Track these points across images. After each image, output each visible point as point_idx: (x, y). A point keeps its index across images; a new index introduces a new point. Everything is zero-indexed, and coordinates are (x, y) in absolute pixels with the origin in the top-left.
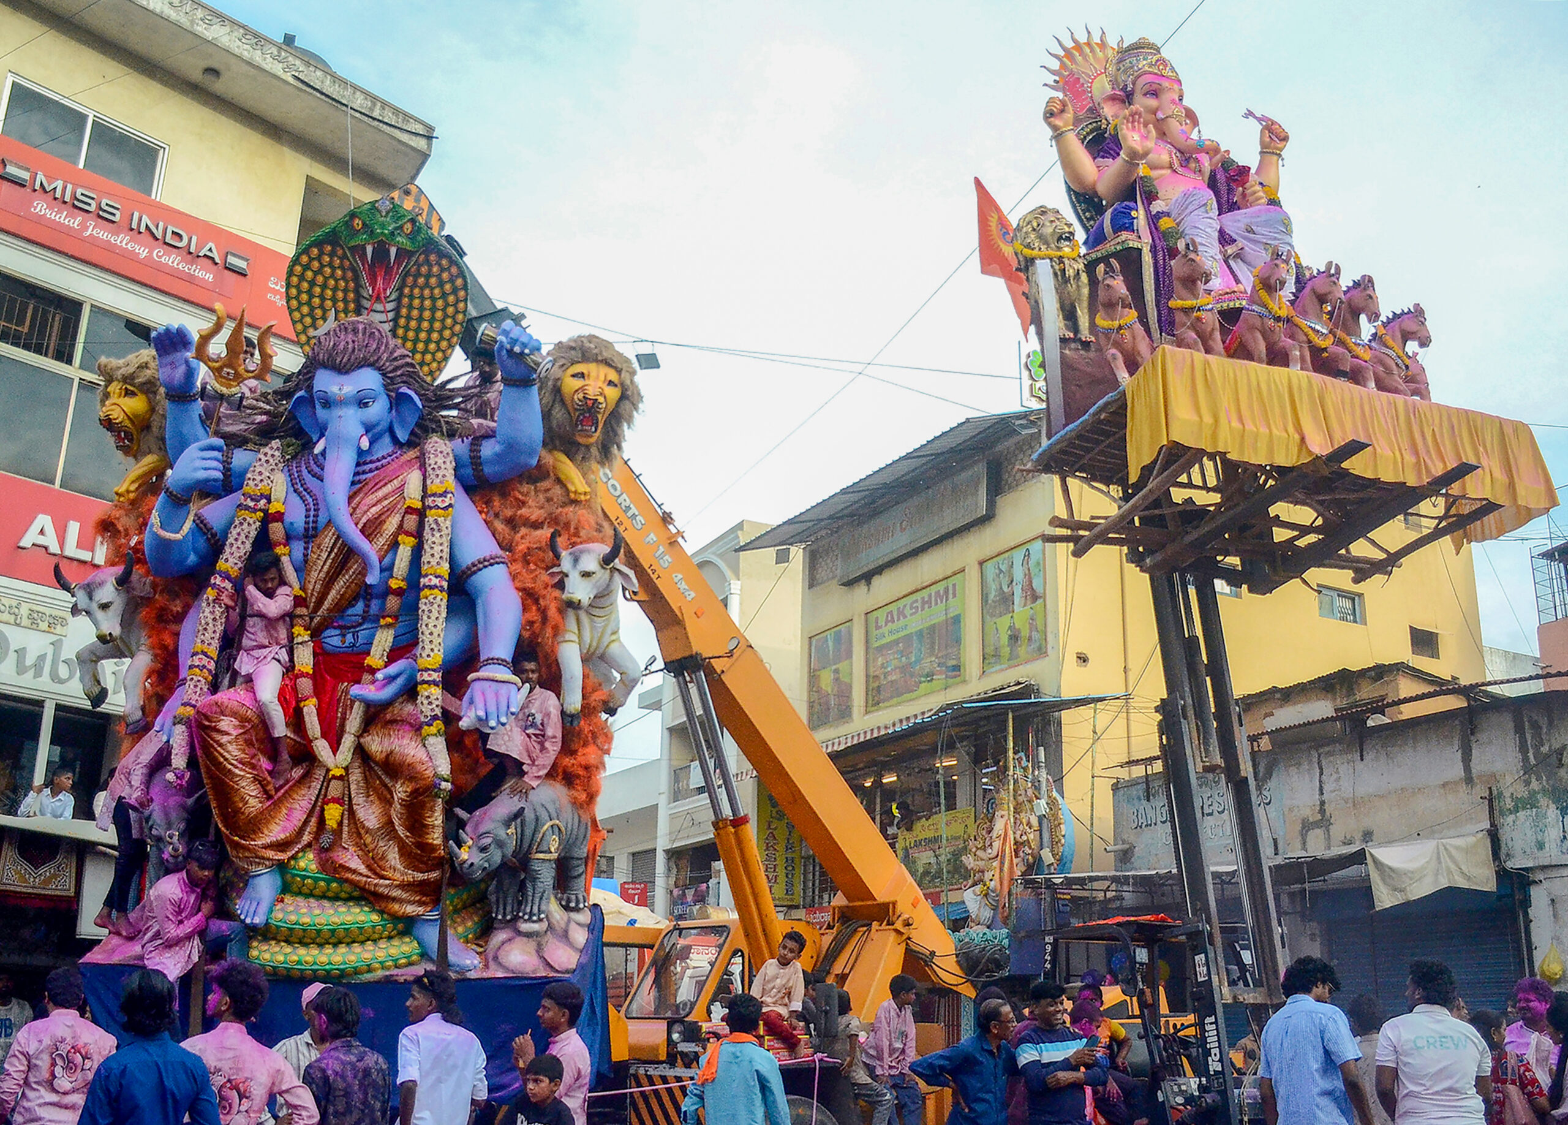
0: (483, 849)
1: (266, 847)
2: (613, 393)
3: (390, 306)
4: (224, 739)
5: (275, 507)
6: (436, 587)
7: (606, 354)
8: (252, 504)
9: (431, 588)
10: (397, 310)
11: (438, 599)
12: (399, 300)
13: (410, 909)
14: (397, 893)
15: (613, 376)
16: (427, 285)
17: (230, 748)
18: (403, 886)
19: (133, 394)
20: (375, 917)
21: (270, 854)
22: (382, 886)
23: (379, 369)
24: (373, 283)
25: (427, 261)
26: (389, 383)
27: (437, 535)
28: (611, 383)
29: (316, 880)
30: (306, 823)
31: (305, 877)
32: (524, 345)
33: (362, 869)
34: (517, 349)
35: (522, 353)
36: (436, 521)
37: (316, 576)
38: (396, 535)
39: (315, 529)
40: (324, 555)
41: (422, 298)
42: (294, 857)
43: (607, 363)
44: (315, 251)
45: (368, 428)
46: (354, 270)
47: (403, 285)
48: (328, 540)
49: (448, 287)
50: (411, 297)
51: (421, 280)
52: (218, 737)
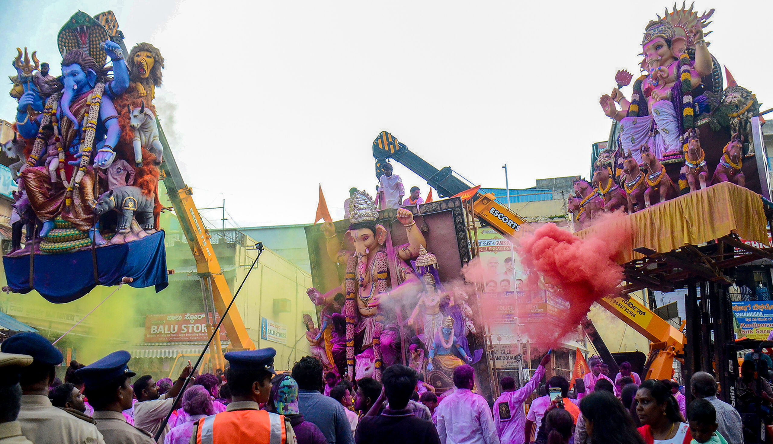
0: (100, 204)
1: (47, 213)
2: (151, 61)
3: (87, 45)
4: (30, 180)
5: (54, 111)
6: (90, 127)
7: (146, 47)
8: (47, 111)
9: (89, 127)
10: (90, 46)
11: (91, 130)
12: (89, 43)
13: (86, 228)
14: (81, 223)
15: (149, 54)
16: (96, 36)
17: (31, 182)
18: (83, 220)
19: (19, 85)
20: (77, 232)
21: (48, 215)
22: (77, 221)
23: (79, 64)
24: (81, 39)
25: (95, 29)
26: (83, 68)
27: (92, 111)
28: (148, 57)
29: (62, 222)
30: (60, 205)
31: (59, 222)
32: (112, 47)
33: (72, 217)
34: (111, 49)
35: (112, 50)
36: (92, 107)
37: (63, 131)
38: (84, 114)
39: (63, 116)
40: (65, 123)
41: (96, 41)
42: (56, 216)
43: (148, 50)
44: (64, 32)
45: (78, 83)
46: (76, 36)
47: (90, 38)
48: (65, 119)
49: (102, 36)
50: (93, 41)
51: (94, 35)
52: (28, 179)
